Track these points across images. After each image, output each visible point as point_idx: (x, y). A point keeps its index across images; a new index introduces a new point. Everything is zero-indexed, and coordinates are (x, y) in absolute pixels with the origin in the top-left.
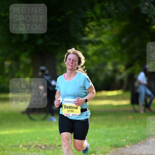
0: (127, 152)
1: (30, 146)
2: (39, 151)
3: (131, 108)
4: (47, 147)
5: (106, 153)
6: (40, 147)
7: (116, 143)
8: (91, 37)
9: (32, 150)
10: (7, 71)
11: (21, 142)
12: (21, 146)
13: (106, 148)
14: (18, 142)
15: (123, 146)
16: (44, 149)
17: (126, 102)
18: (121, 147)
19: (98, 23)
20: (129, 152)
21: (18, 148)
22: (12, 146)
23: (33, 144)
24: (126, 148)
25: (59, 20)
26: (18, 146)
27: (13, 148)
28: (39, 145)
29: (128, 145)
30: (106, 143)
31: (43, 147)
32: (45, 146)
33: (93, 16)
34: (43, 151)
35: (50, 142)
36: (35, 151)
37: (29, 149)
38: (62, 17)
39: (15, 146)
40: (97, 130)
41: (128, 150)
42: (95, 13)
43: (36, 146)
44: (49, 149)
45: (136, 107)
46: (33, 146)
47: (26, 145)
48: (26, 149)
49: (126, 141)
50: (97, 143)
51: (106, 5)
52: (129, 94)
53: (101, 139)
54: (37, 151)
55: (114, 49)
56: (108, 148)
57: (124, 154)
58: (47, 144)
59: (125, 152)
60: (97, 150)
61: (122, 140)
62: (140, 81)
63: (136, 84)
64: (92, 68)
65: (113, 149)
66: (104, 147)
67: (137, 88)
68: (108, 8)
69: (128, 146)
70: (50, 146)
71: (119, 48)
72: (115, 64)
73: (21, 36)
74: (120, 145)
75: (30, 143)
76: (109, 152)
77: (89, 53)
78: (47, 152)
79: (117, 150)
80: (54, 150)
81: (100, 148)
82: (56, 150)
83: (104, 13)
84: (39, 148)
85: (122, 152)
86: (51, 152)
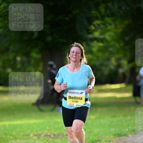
0: (129, 141)
1: (40, 135)
2: (48, 139)
3: (133, 100)
4: (55, 136)
5: (110, 141)
6: (50, 136)
7: (119, 133)
8: (97, 34)
9: (42, 139)
10: (19, 66)
11: (32, 131)
12: (32, 135)
13: (110, 137)
14: (29, 131)
15: (126, 135)
16: (53, 138)
17: (128, 95)
18: (124, 136)
19: (103, 22)
20: (131, 141)
21: (29, 137)
22: (23, 135)
23: (42, 133)
24: (128, 137)
25: (67, 19)
26: (29, 135)
27: (25, 137)
28: (49, 134)
29: (131, 134)
30: (110, 133)
31: (52, 136)
32: (54, 135)
33: (99, 15)
34: (52, 139)
35: (59, 131)
36: (45, 139)
37: (39, 138)
38: (70, 16)
39: (26, 135)
40: (101, 120)
41: (130, 139)
42: (100, 13)
43: (46, 135)
44: (57, 138)
45: (138, 99)
46: (43, 135)
47: (36, 134)
48: (36, 137)
49: (129, 131)
50: (102, 133)
51: (110, 5)
52: (131, 87)
53: (105, 129)
54: (47, 140)
55: (117, 46)
56: (112, 137)
57: (127, 142)
58: (56, 133)
59: (128, 141)
60: (102, 139)
61: (125, 130)
62: (141, 75)
63: (138, 78)
64: (97, 63)
65: (116, 138)
66: (108, 136)
67: (138, 81)
68: (112, 7)
69: (130, 136)
70: (59, 135)
71: (122, 45)
72: (118, 60)
73: (32, 33)
74: (123, 134)
75: (40, 132)
76: (113, 141)
77: (94, 49)
78: (56, 140)
79: (120, 139)
80: (62, 138)
81: (104, 137)
82: (64, 139)
83: (108, 12)
84: (48, 137)
85: (125, 141)
86: (59, 140)
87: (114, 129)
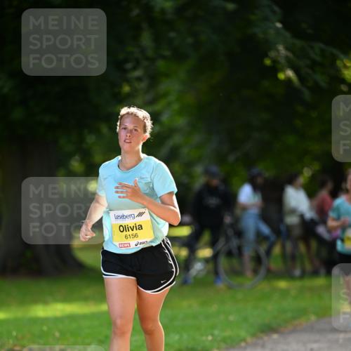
7: (191, 345)
28: (17, 349)
29: (218, 348)
49: (214, 340)
74: (200, 348)
87: (177, 337)
